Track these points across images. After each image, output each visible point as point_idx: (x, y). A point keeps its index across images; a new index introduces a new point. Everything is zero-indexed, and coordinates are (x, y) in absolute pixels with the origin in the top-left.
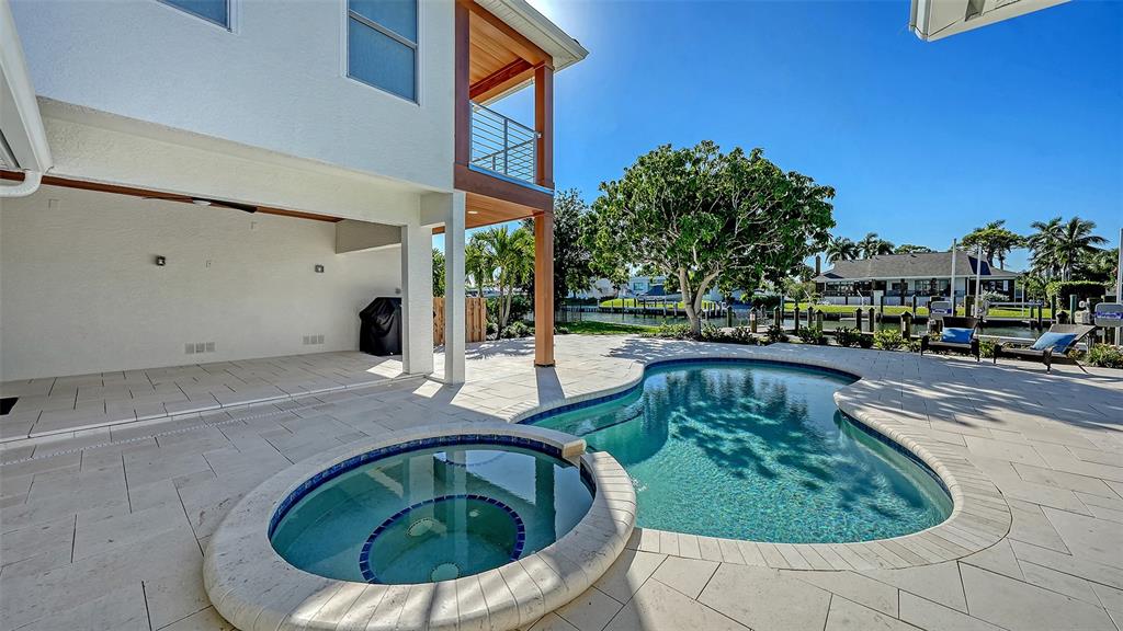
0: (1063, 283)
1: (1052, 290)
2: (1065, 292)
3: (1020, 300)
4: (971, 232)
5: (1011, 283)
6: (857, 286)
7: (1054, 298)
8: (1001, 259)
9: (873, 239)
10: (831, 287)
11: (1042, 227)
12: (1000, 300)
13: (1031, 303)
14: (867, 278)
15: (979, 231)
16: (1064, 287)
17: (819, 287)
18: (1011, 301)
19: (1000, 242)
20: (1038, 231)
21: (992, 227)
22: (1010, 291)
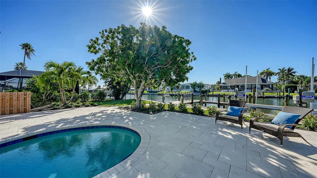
0: (286, 85)
1: (283, 87)
2: (287, 88)
3: (274, 90)
4: (262, 71)
5: (272, 85)
6: (231, 86)
7: (284, 89)
8: (270, 79)
9: (236, 73)
10: (224, 87)
11: (280, 70)
12: (269, 90)
13: (277, 91)
14: (234, 84)
15: (264, 71)
16: (286, 86)
17: (221, 87)
18: (272, 90)
19: (270, 74)
20: (279, 71)
21: (267, 70)
22: (272, 88)
